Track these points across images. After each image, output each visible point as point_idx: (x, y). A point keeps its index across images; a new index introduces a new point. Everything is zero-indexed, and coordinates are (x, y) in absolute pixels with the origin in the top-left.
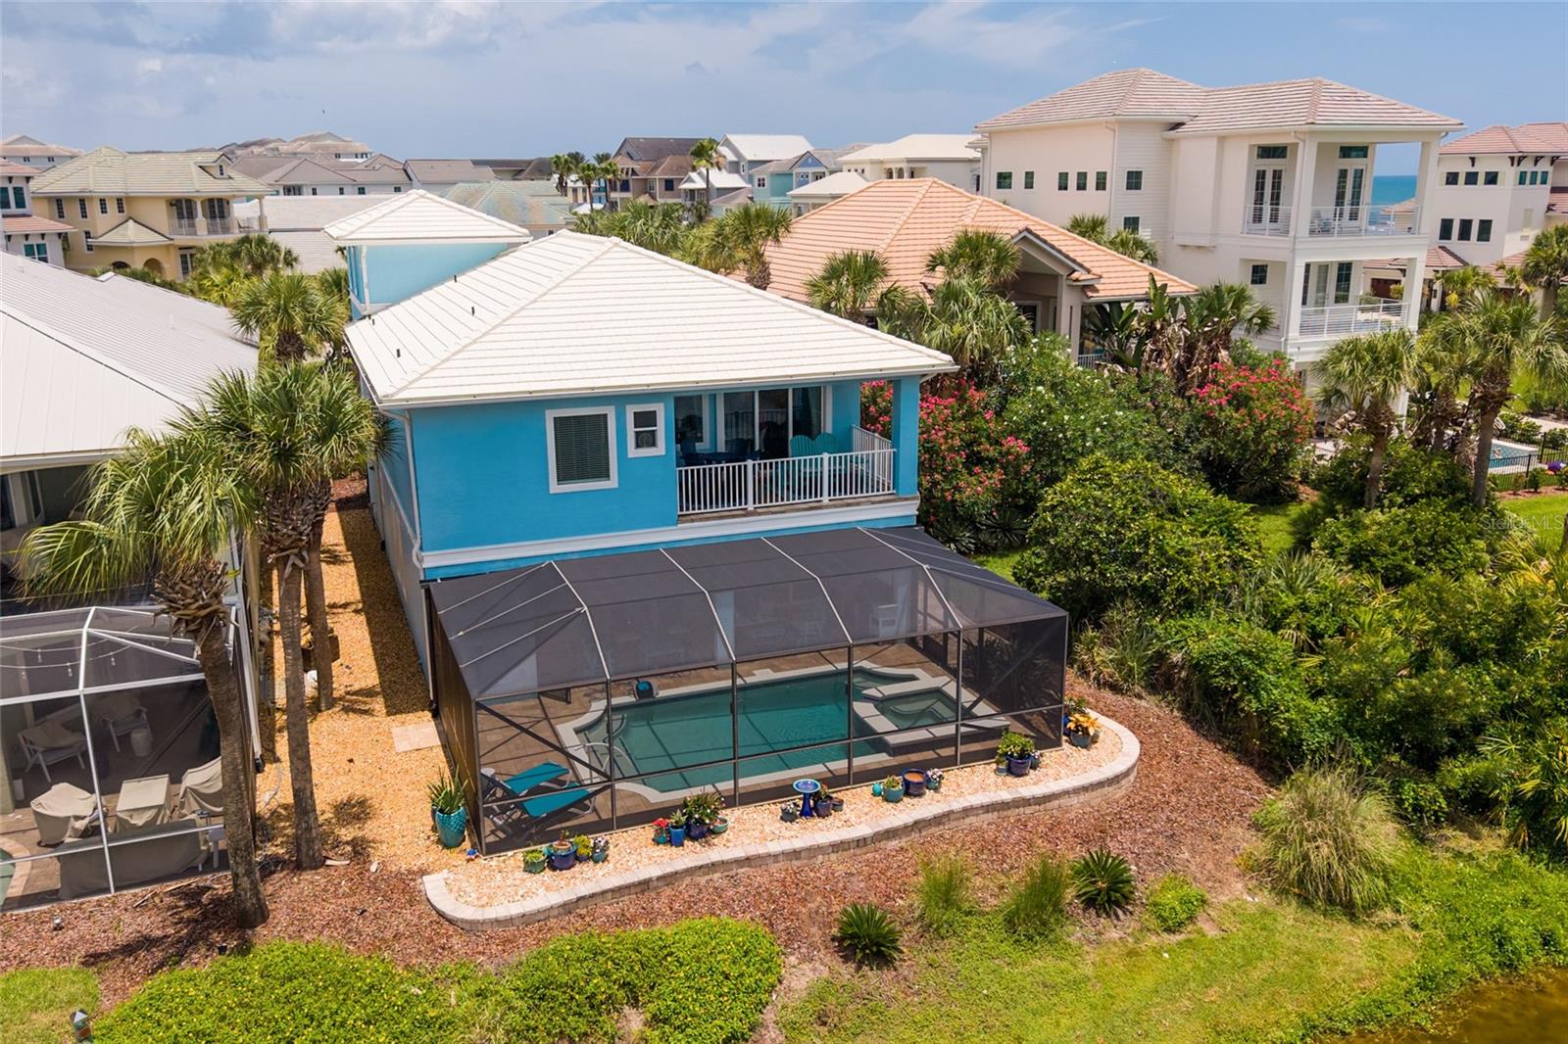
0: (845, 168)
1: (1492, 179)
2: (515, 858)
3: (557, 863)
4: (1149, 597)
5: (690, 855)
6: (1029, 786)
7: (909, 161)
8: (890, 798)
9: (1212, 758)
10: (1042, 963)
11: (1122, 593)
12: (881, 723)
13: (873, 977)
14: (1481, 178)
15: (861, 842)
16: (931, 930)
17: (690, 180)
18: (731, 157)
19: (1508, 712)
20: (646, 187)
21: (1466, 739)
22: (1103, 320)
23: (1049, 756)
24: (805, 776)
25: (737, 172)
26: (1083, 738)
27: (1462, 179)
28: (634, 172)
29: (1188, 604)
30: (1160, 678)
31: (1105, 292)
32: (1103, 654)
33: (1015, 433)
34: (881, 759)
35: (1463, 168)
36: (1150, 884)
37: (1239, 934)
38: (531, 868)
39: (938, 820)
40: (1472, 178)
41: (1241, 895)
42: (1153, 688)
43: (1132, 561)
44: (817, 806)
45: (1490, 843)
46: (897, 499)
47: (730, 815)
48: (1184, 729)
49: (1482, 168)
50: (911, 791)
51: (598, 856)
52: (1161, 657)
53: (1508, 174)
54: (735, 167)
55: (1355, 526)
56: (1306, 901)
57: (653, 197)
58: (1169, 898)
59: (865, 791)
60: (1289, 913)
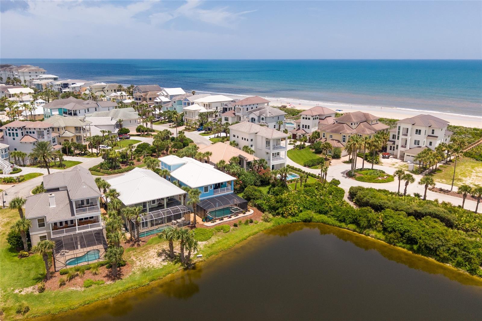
0: (195, 103)
1: (309, 119)
2: (210, 222)
3: (213, 222)
4: (254, 199)
5: (222, 221)
6: (245, 215)
7: (209, 103)
8: (235, 216)
9: (259, 212)
10: (247, 226)
11: (252, 198)
12: (233, 211)
13: (236, 228)
14: (308, 119)
15: (234, 220)
16: (240, 225)
17: (157, 99)
18: (166, 94)
19: (281, 206)
20: (145, 99)
21: (278, 209)
22: (249, 163)
23: (247, 213)
24: (229, 215)
25: (167, 97)
26: (249, 211)
27: (305, 118)
28: (142, 96)
29: (257, 199)
30: (255, 206)
31: (249, 161)
32: (250, 204)
33: (240, 180)
34: (234, 214)
35: (305, 117)
36: (254, 221)
37: (260, 224)
38: (211, 223)
39: (239, 218)
40: (306, 118)
41: (261, 221)
42: (255, 207)
43: (252, 196)
44: (230, 217)
45: (280, 217)
46: (232, 191)
47: (224, 218)
48: (257, 210)
49: (308, 117)
50: (237, 216)
51: (216, 222)
52: (255, 204)
53: (311, 118)
54: (167, 96)
55: (274, 189)
56: (265, 221)
57: (147, 102)
58: (256, 222)
59: (233, 216)
60: (264, 222)
